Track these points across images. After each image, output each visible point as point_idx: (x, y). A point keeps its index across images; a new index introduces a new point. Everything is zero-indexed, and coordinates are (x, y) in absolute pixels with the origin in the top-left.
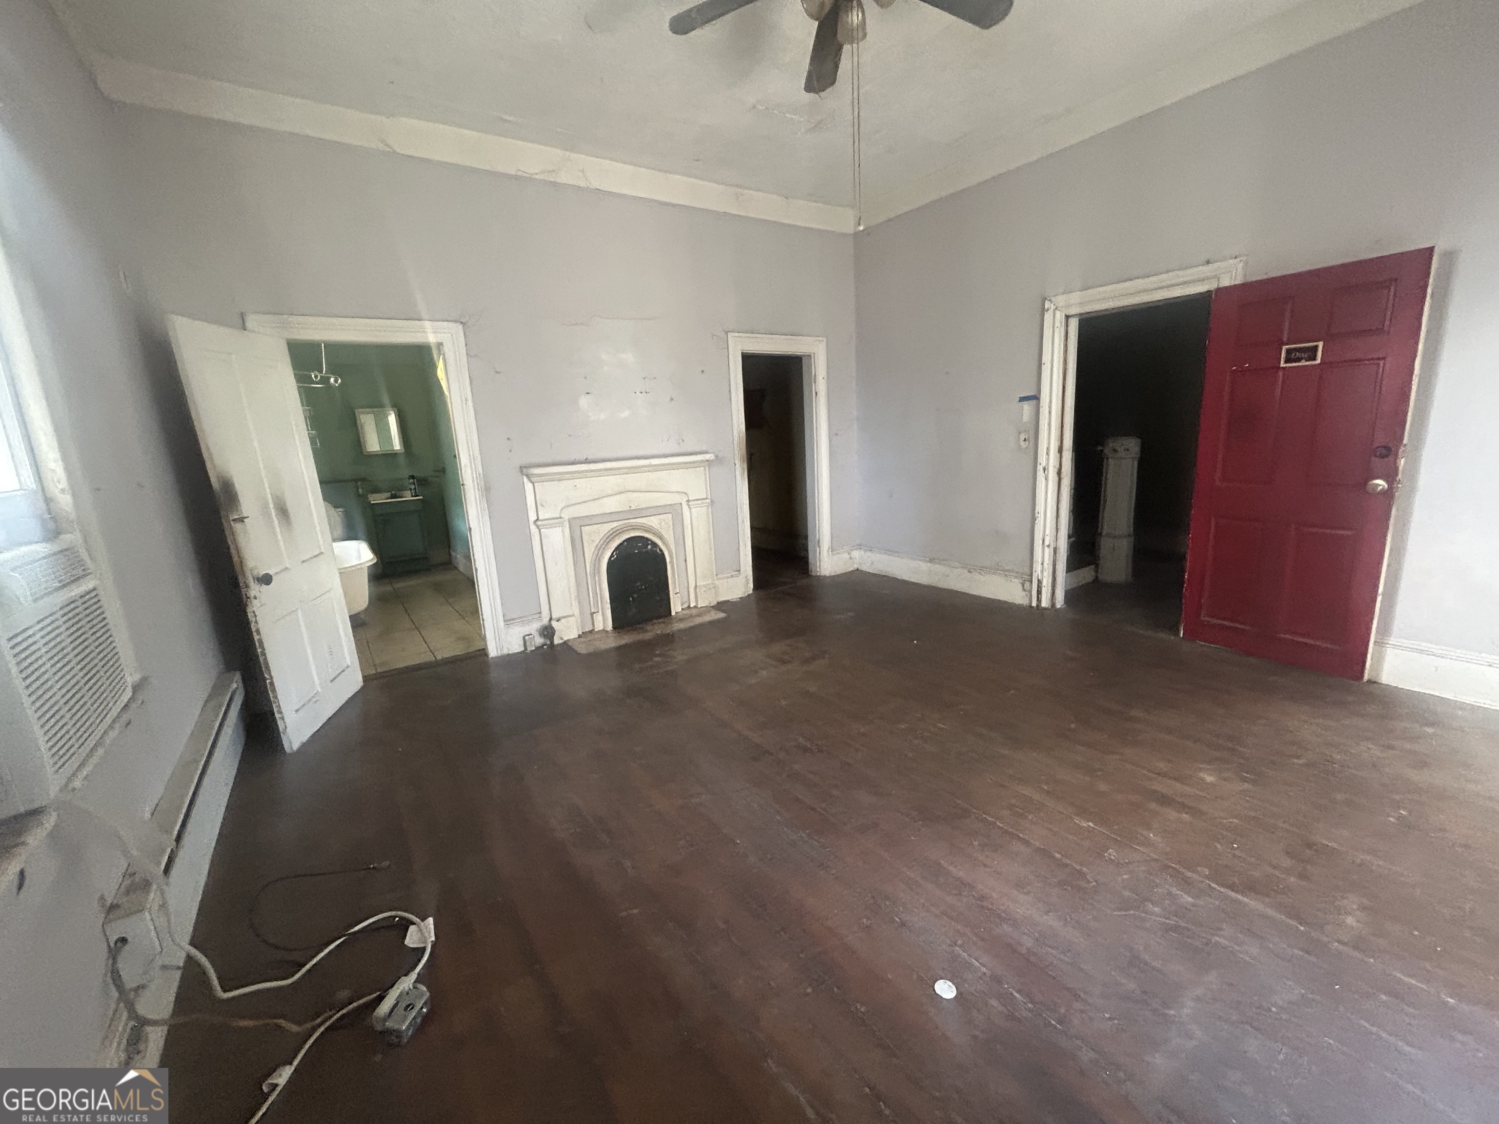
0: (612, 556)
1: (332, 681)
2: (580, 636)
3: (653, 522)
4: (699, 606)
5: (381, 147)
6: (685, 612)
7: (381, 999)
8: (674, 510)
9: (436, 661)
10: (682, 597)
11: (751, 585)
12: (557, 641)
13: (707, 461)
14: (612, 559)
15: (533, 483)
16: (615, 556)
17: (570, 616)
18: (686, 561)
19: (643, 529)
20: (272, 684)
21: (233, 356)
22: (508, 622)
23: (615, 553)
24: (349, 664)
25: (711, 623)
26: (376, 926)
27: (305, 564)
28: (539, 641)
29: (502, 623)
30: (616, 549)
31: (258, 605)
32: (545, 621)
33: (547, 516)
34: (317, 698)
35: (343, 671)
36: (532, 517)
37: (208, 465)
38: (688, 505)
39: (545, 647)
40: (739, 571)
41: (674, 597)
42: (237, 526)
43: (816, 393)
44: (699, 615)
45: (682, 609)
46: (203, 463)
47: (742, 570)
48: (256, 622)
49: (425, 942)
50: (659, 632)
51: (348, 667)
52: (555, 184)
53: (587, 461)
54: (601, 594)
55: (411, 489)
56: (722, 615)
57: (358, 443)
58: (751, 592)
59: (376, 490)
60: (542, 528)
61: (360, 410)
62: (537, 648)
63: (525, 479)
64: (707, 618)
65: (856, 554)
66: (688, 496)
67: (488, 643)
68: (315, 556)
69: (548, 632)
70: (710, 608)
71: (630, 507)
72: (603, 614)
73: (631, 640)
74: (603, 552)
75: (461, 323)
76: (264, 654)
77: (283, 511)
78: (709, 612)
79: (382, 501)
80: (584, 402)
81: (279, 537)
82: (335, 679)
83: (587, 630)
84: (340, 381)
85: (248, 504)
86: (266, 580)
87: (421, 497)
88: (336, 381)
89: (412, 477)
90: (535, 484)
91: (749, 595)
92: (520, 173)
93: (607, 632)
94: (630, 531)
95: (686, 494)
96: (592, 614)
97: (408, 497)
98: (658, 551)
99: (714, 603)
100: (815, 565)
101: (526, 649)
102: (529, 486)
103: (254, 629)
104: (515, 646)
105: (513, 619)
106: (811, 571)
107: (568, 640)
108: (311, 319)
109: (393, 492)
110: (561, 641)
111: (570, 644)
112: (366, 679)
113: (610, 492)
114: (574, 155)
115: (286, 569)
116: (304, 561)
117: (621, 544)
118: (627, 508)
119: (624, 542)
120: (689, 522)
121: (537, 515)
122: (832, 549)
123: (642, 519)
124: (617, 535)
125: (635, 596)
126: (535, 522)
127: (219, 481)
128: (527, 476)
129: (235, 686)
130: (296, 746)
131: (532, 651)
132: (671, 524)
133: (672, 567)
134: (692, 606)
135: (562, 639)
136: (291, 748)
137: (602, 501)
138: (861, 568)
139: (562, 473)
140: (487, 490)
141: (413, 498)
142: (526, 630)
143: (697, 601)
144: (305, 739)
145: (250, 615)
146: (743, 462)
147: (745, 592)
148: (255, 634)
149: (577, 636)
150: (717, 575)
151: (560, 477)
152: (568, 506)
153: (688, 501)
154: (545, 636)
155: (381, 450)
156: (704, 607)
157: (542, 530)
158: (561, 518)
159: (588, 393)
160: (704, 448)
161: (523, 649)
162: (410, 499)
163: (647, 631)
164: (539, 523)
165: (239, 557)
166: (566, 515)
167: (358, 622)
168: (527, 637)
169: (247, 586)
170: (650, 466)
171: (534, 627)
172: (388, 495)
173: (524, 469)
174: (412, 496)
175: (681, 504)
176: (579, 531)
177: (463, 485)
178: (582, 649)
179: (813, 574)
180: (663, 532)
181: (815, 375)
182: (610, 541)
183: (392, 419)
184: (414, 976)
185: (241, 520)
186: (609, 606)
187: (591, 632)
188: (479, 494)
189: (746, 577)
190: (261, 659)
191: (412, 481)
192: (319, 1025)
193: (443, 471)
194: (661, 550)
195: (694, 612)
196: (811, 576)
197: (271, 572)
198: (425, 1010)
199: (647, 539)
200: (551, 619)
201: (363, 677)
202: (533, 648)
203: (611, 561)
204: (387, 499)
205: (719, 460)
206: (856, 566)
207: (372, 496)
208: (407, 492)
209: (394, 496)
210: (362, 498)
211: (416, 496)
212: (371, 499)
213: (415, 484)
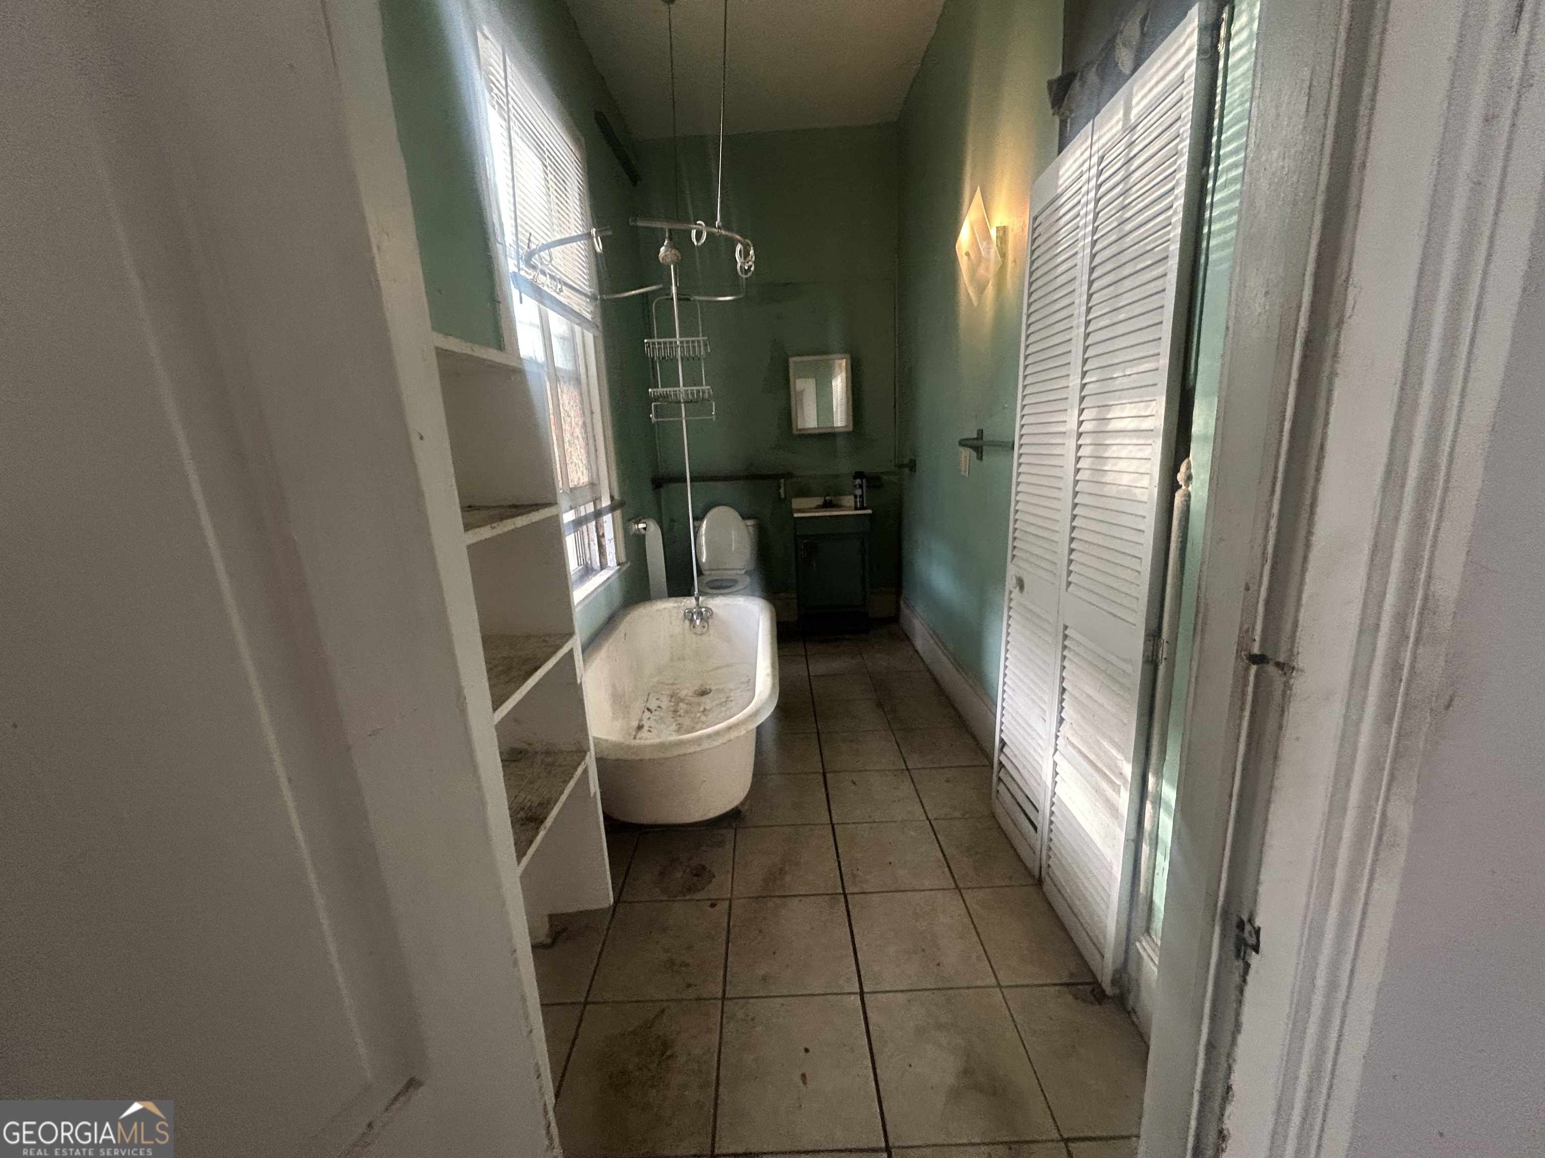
55: (855, 497)
57: (787, 415)
59: (804, 493)
79: (810, 514)
87: (869, 511)
89: (859, 475)
97: (848, 507)
109: (828, 498)
141: (857, 512)
155: (818, 428)
162: (852, 513)
172: (818, 501)
174: (856, 509)
183: (839, 385)
191: (858, 481)
193: (912, 466)
204: (818, 508)
207: (797, 503)
208: (848, 501)
209: (827, 505)
210: (783, 503)
211: (862, 508)
212: (794, 506)
213: (861, 487)
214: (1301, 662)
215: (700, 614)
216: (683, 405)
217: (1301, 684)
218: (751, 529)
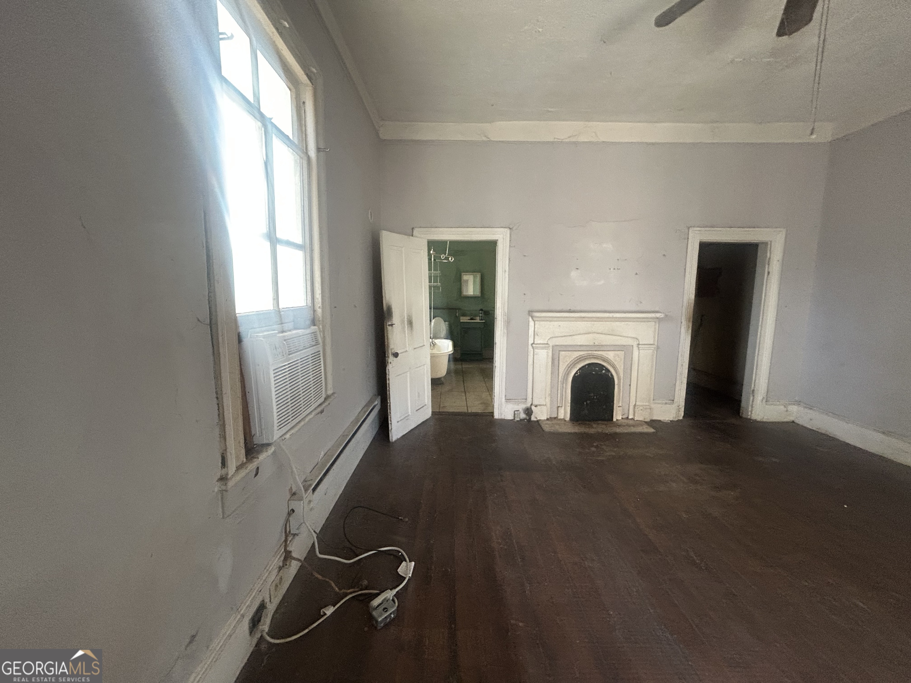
0: (576, 373)
1: (417, 410)
2: (548, 419)
3: (610, 355)
4: (635, 420)
5: (484, 139)
6: (623, 421)
7: (377, 595)
8: (626, 349)
9: (468, 413)
10: (623, 409)
11: (682, 414)
12: (533, 418)
13: (657, 318)
14: (576, 375)
15: (534, 321)
16: (579, 373)
17: (543, 405)
18: (630, 385)
19: (601, 359)
20: (390, 406)
21: (403, 249)
22: (508, 400)
23: (578, 372)
24: (427, 404)
25: (641, 434)
26: (391, 552)
27: (415, 350)
28: (523, 416)
29: (504, 400)
30: (580, 369)
31: (391, 367)
32: (528, 405)
33: (539, 342)
34: (408, 418)
35: (423, 407)
36: (531, 341)
37: (384, 298)
38: (639, 348)
39: (525, 420)
40: (673, 401)
41: (616, 409)
42: (389, 328)
43: (769, 273)
44: (634, 426)
45: (622, 418)
46: (382, 297)
47: (675, 400)
48: (389, 375)
49: (406, 575)
50: (600, 430)
51: (426, 405)
52: (576, 143)
53: (570, 311)
54: (565, 395)
55: (480, 316)
56: (652, 430)
57: (460, 290)
58: (681, 418)
59: (464, 315)
60: (536, 349)
61: (464, 273)
62: (521, 420)
63: (530, 319)
64: (639, 429)
65: (794, 408)
66: (639, 341)
67: (495, 410)
68: (421, 347)
69: (529, 411)
70: (644, 423)
71: (594, 343)
72: (565, 409)
73: (580, 431)
74: (571, 370)
75: (510, 228)
76: (389, 391)
77: (410, 323)
78: (642, 425)
79: (466, 321)
80: (574, 274)
81: (407, 335)
82: (418, 410)
83: (553, 417)
84: (453, 259)
85: (396, 319)
86: (396, 355)
87: (484, 321)
88: (452, 259)
89: (482, 310)
90: (536, 322)
91: (678, 421)
92: (556, 140)
93: (565, 421)
94: (592, 359)
95: (637, 339)
96: (558, 407)
97: (478, 320)
98: (610, 375)
99: (648, 420)
100: (747, 410)
101: (514, 419)
102: (532, 323)
103: (387, 378)
104: (509, 416)
105: (510, 399)
106: (742, 414)
107: (540, 420)
108: (441, 229)
109: (472, 317)
110: (535, 420)
111: (540, 422)
112: (433, 413)
113: (582, 332)
114: (591, 124)
115: (406, 351)
116: (415, 349)
117: (583, 367)
118: (592, 344)
119: (586, 365)
120: (637, 359)
121: (534, 341)
122: (767, 400)
123: (602, 352)
124: (583, 360)
125: (588, 402)
126: (532, 344)
127: (386, 306)
128: (532, 317)
129: (376, 403)
130: (394, 440)
131: (518, 421)
132: (623, 358)
133: (619, 388)
134: (630, 417)
135: (536, 418)
136: (392, 440)
137: (575, 337)
138: (797, 421)
139: (552, 317)
140: (508, 323)
141: (480, 321)
142: (516, 407)
143: (634, 415)
144: (399, 437)
145: (387, 371)
146: (689, 321)
147: (676, 417)
148: (387, 380)
149: (546, 419)
150: (653, 400)
151: (551, 319)
152: (552, 337)
153: (639, 344)
154: (527, 414)
155: (474, 295)
156: (639, 421)
157: (535, 350)
158: (547, 344)
159: (578, 269)
160: (657, 309)
161: (513, 418)
162: (478, 321)
163: (593, 428)
164: (534, 345)
165: (388, 343)
166: (551, 344)
167: (436, 382)
168: (516, 412)
169: (388, 357)
170: (613, 318)
171: (521, 407)
172: (469, 318)
173: (530, 313)
174: (480, 320)
175: (633, 346)
176: (558, 354)
177: (496, 318)
178: (547, 428)
179: (744, 416)
180: (616, 363)
181: (770, 258)
182: (577, 363)
184: (395, 591)
185: (392, 325)
186: (569, 405)
187: (555, 418)
188: (503, 325)
189: (678, 406)
190: (388, 393)
191: (481, 312)
192: (351, 593)
194: (612, 375)
195: (631, 422)
196: (741, 417)
197: (399, 352)
198: (392, 616)
199: (603, 366)
200: (532, 405)
201: (432, 412)
202: (518, 419)
203: (576, 376)
204: (469, 320)
205: (667, 318)
206: (791, 419)
207: (462, 318)
208: (478, 318)
209: (472, 319)
210: (457, 318)
211: (482, 320)
212: (461, 319)
213: (482, 313)
214: (497, 317)
215: (433, 343)
216: (432, 288)
217: (497, 320)
218: (447, 325)
